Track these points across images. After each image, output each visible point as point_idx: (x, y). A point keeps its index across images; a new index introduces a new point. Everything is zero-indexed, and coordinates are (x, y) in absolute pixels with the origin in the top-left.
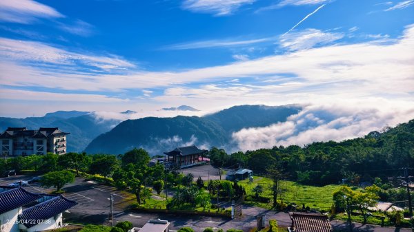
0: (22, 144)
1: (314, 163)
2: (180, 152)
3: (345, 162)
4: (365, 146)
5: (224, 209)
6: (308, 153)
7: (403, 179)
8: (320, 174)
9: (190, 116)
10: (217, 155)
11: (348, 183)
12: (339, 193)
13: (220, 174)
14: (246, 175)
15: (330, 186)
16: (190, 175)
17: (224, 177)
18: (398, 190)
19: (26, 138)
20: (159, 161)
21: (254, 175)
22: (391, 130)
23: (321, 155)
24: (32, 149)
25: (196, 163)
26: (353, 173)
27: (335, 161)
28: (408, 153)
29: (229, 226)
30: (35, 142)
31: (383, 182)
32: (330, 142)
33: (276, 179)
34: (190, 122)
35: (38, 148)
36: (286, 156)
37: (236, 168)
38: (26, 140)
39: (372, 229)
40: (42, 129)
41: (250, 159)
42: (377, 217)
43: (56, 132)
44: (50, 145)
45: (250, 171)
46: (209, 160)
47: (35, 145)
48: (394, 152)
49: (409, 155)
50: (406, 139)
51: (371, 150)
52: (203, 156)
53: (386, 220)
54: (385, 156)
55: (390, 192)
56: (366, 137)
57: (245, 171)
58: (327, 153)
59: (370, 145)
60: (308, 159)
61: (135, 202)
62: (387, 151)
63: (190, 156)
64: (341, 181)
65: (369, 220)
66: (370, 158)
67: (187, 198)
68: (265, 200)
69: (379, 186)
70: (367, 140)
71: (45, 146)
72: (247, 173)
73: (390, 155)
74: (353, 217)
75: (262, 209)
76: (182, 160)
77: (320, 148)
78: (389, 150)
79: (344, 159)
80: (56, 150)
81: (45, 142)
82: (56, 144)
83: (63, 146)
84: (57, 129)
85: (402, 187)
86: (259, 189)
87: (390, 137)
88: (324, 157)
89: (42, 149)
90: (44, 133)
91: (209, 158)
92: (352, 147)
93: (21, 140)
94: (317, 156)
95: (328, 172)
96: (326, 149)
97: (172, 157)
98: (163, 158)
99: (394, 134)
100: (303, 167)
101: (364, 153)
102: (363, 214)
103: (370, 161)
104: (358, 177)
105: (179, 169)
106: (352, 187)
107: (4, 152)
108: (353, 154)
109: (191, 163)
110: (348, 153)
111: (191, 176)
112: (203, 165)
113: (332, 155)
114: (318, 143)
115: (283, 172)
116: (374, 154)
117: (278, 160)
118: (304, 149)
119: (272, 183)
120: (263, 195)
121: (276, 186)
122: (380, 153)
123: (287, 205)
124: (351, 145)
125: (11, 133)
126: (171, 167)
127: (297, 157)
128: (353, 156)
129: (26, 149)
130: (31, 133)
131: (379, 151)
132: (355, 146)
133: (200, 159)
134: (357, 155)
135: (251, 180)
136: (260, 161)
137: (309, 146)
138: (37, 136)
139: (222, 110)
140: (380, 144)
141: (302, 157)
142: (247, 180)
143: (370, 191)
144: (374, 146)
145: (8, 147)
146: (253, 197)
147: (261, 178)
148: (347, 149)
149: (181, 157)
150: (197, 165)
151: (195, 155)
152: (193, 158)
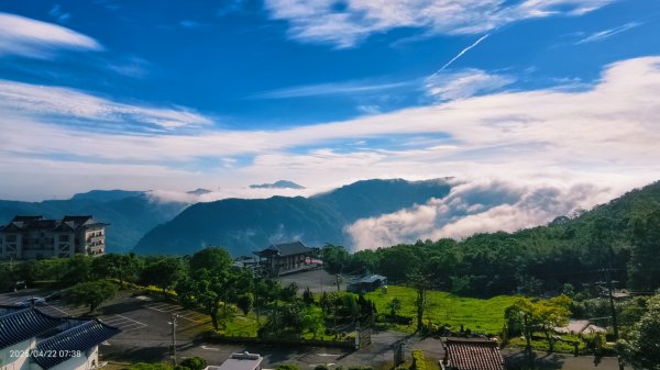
0: (37, 241)
1: (476, 264)
2: (276, 252)
3: (520, 263)
4: (549, 238)
5: (344, 335)
6: (467, 249)
7: (604, 285)
8: (486, 280)
9: (293, 196)
10: (334, 255)
11: (526, 292)
12: (513, 308)
13: (338, 284)
14: (377, 284)
15: (500, 297)
16: (292, 285)
17: (343, 288)
18: (597, 302)
19: (43, 231)
20: (245, 264)
21: (389, 284)
22: (585, 214)
23: (486, 252)
24: (53, 249)
25: (302, 267)
26: (533, 278)
27: (507, 260)
28: (610, 247)
29: (352, 360)
30: (56, 237)
31: (576, 291)
32: (499, 232)
33: (421, 288)
34: (292, 206)
35: (61, 246)
36: (434, 255)
37: (362, 273)
38: (43, 235)
39: (561, 360)
40: (67, 218)
41: (382, 260)
42: (568, 342)
43: (89, 222)
44: (79, 242)
45: (382, 278)
46: (321, 262)
47: (57, 242)
48: (591, 246)
49: (611, 250)
50: (608, 227)
51: (558, 244)
52: (312, 257)
53: (581, 346)
54: (577, 252)
55: (586, 304)
56: (550, 225)
57: (374, 277)
58: (494, 250)
59: (556, 237)
60: (468, 259)
61: (211, 327)
62: (580, 245)
63: (293, 256)
64: (516, 290)
65: (558, 346)
66: (557, 256)
67: (289, 319)
68: (405, 321)
69: (570, 296)
70: (552, 229)
71: (71, 243)
72: (378, 281)
73: (584, 251)
74: (533, 343)
75: (401, 334)
76: (281, 262)
77: (485, 242)
78: (583, 243)
79: (519, 257)
80: (89, 250)
81: (72, 237)
82: (89, 240)
83: (100, 243)
84: (90, 217)
85: (603, 297)
86: (396, 304)
87: (584, 225)
88: (490, 255)
89: (67, 249)
90: (71, 224)
91: (321, 259)
92: (530, 240)
93: (35, 235)
94: (480, 254)
95: (496, 277)
96: (493, 243)
97: (265, 259)
98: (252, 261)
99: (590, 220)
100: (460, 270)
101: (547, 248)
102: (548, 339)
103: (557, 259)
104: (539, 283)
105: (275, 276)
106: (532, 298)
107: (8, 253)
108: (532, 250)
109: (294, 267)
110: (524, 248)
111: (294, 287)
112: (312, 269)
113: (502, 252)
114: (481, 236)
115: (431, 278)
116: (562, 250)
117: (423, 261)
118: (460, 244)
119: (415, 294)
120: (402, 313)
121: (421, 300)
122: (570, 247)
123: (437, 327)
124: (529, 236)
125: (20, 224)
126: (265, 273)
127: (451, 256)
128: (533, 254)
129: (42, 248)
130: (50, 224)
131: (569, 245)
132: (534, 238)
133: (308, 261)
134: (537, 252)
135: (385, 291)
136: (397, 264)
137: (469, 239)
138: (60, 229)
139: (341, 186)
140: (570, 235)
141: (459, 256)
142: (379, 291)
143: (558, 303)
144: (562, 238)
145: (14, 246)
146: (387, 316)
147: (399, 288)
148: (523, 243)
149: (279, 258)
150: (304, 271)
151: (299, 255)
152: (296, 260)
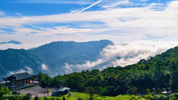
1: (110, 81)
2: (16, 78)
3: (128, 80)
4: (139, 69)
6: (105, 74)
8: (114, 88)
10: (43, 78)
11: (130, 93)
13: (48, 92)
14: (66, 92)
15: (120, 96)
17: (50, 94)
18: (158, 96)
21: (71, 92)
22: (152, 58)
23: (114, 76)
25: (28, 84)
26: (134, 87)
27: (122, 79)
28: (163, 73)
31: (151, 92)
36: (91, 77)
37: (58, 87)
41: (68, 81)
45: (68, 89)
46: (37, 82)
48: (155, 72)
49: (163, 74)
50: (162, 65)
51: (143, 72)
52: (33, 80)
54: (151, 75)
55: (155, 97)
56: (138, 63)
57: (65, 89)
58: (117, 74)
59: (142, 69)
60: (106, 79)
62: (151, 72)
63: (24, 80)
64: (126, 92)
66: (143, 77)
70: (140, 65)
72: (67, 90)
73: (153, 75)
76: (18, 83)
77: (112, 71)
78: (153, 72)
79: (128, 78)
87: (152, 63)
88: (115, 77)
91: (37, 81)
94: (111, 77)
95: (119, 87)
96: (116, 72)
97: (9, 81)
99: (154, 61)
100: (103, 84)
101: (139, 74)
103: (143, 79)
108: (133, 74)
109: (24, 85)
110: (129, 74)
111: (29, 95)
112: (33, 86)
113: (120, 75)
116: (145, 74)
117: (86, 80)
118: (102, 72)
122: (148, 73)
124: (130, 68)
127: (99, 78)
128: (133, 76)
131: (147, 72)
132: (133, 69)
133: (31, 82)
134: (135, 75)
135: (70, 95)
140: (147, 68)
141: (102, 78)
142: (67, 95)
144: (144, 69)
147: (76, 93)
148: (129, 72)
149: (16, 81)
150: (29, 87)
151: (27, 79)
152: (25, 82)
